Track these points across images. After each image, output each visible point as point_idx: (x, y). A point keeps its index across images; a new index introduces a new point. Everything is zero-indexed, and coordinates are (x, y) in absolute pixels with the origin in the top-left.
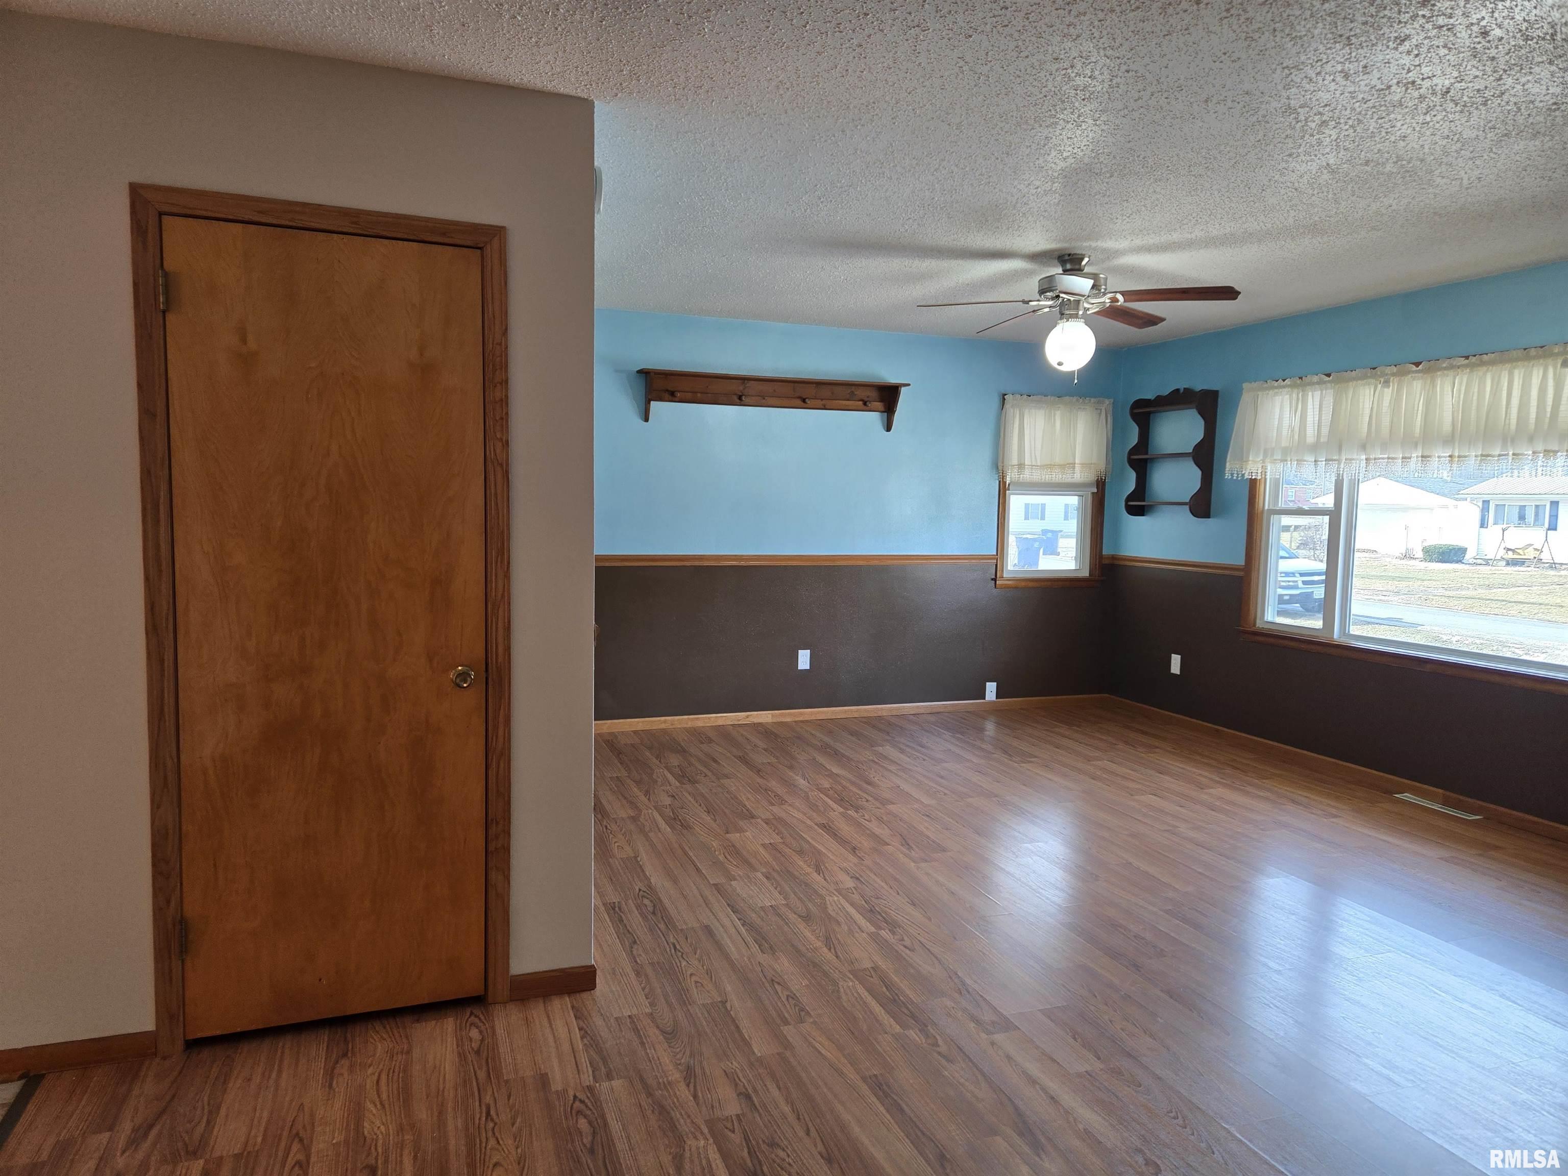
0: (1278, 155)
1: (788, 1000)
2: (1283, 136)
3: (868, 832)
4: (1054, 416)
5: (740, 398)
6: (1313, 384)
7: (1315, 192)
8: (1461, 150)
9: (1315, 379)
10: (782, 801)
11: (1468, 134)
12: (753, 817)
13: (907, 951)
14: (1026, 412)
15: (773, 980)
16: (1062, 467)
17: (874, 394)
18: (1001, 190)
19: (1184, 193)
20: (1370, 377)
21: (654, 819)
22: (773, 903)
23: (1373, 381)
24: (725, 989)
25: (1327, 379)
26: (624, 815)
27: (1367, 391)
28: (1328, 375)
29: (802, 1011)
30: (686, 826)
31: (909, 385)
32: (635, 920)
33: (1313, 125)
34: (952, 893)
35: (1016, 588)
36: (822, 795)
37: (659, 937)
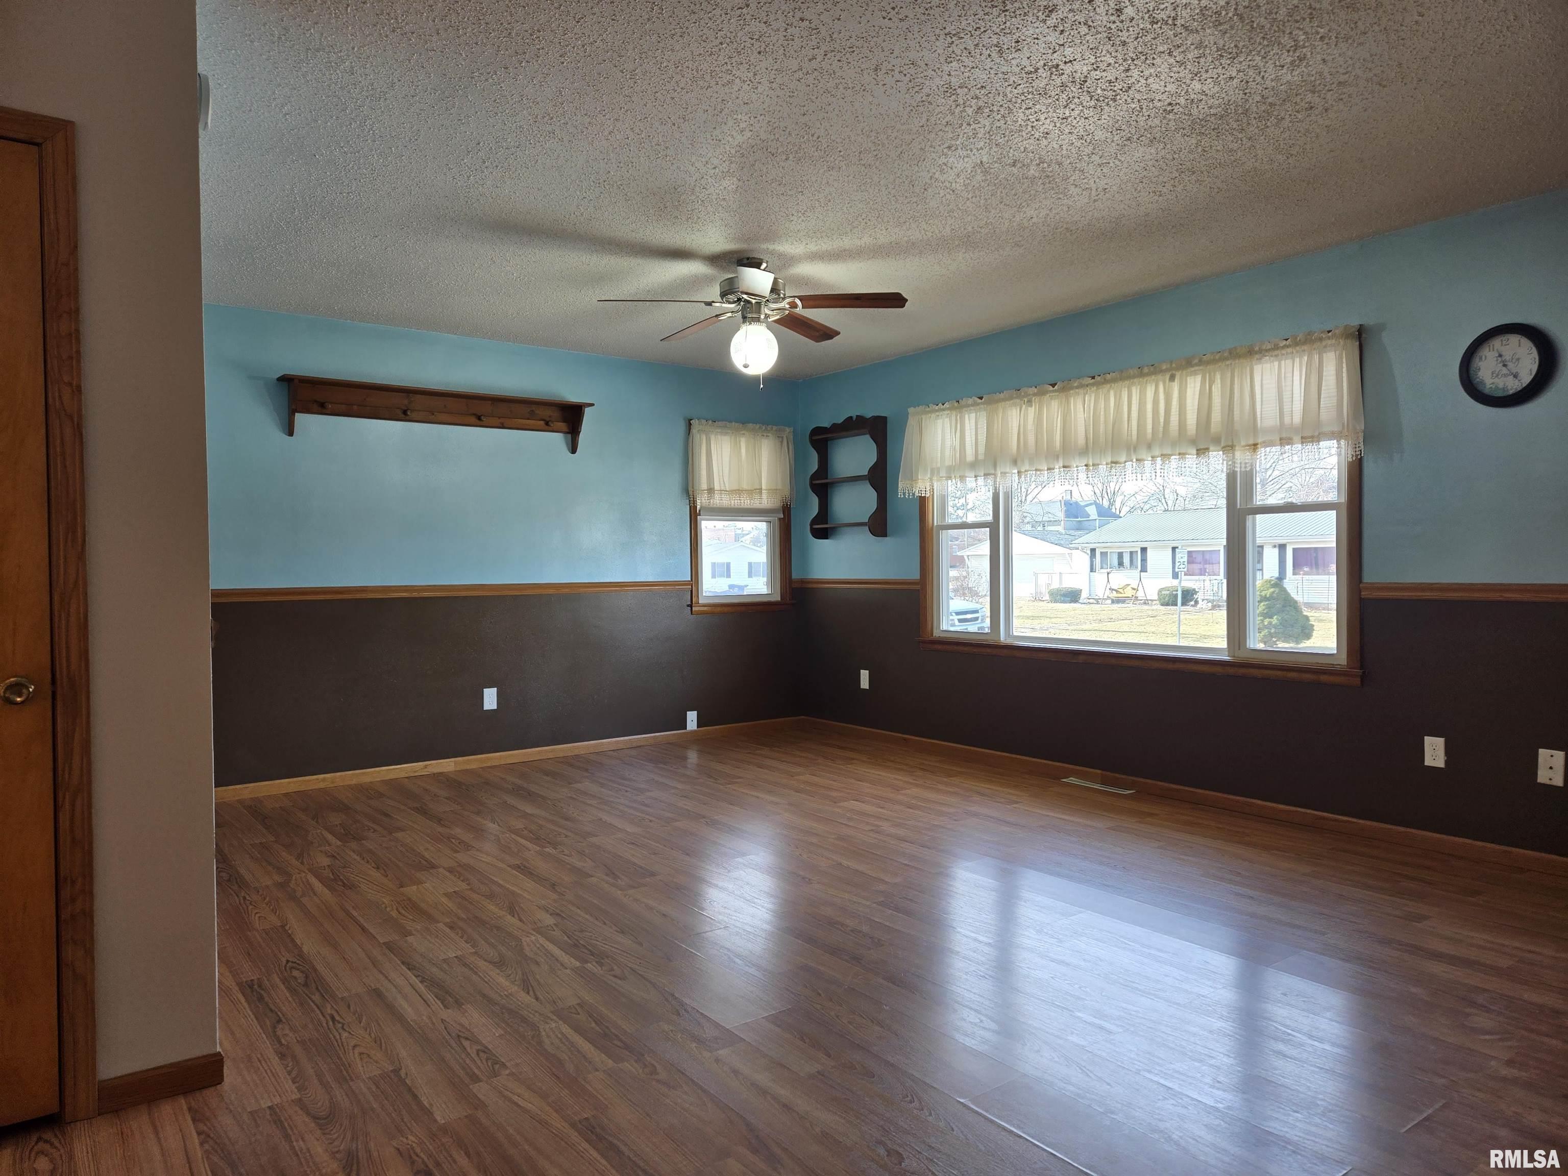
0: (939, 146)
1: (478, 1054)
2: (944, 122)
3: (568, 866)
4: (740, 442)
5: (405, 412)
6: (968, 406)
7: (970, 196)
8: (1093, 154)
9: (970, 401)
10: (468, 847)
11: (1100, 135)
12: (434, 867)
13: (619, 982)
14: (713, 437)
15: (459, 1036)
16: (750, 492)
17: (555, 414)
18: (678, 168)
19: (855, 187)
20: (1016, 398)
21: (309, 884)
22: (459, 953)
23: (1018, 401)
24: (398, 1055)
25: (980, 401)
26: (269, 883)
27: (1014, 411)
28: (981, 398)
29: (497, 1064)
30: (350, 886)
31: (592, 405)
32: (281, 997)
33: (970, 111)
34: (664, 915)
35: (712, 613)
36: (513, 836)
37: (313, 1011)
